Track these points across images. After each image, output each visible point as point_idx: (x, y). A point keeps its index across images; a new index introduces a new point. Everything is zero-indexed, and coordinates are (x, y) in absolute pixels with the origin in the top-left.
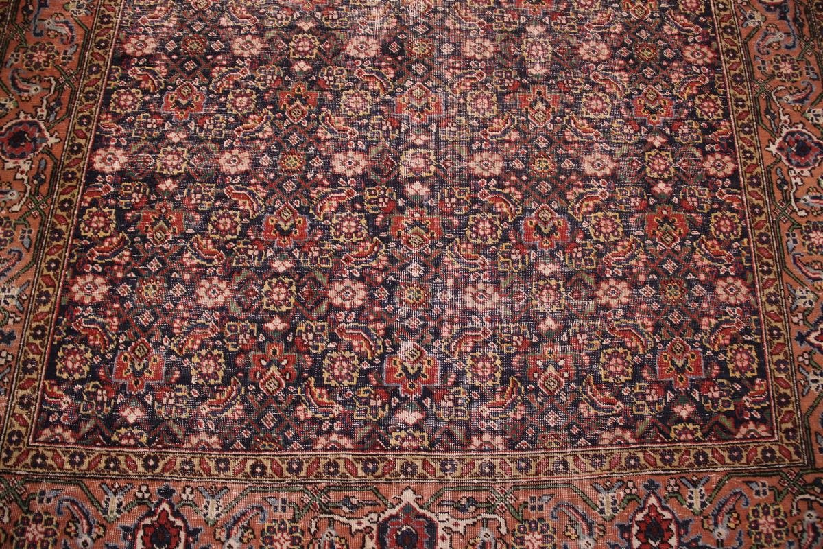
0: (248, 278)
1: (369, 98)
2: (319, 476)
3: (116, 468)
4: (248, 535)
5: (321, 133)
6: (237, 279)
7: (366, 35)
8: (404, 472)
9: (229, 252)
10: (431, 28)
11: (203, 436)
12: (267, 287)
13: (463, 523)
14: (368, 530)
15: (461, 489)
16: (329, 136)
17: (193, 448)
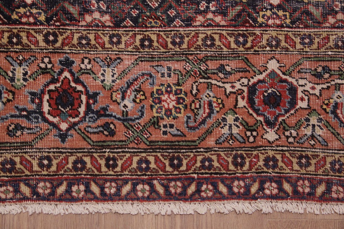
2: (198, 48)
3: (19, 43)
4: (140, 96)
8: (269, 44)
11: (97, 15)
13: (318, 87)
14: (240, 92)
15: (318, 59)
17: (89, 25)
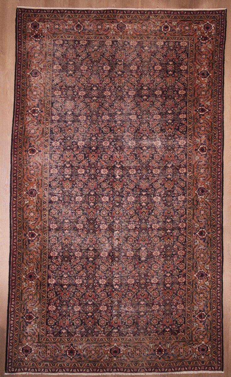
0: (84, 306)
1: (106, 267)
2: (99, 341)
3: (62, 341)
4: (87, 351)
5: (96, 275)
6: (82, 306)
7: (105, 251)
8: (115, 340)
9: (79, 300)
10: (119, 249)
11: (78, 335)
12: (87, 307)
13: (125, 349)
14: (108, 350)
15: (125, 343)
16: (98, 276)
17: (76, 337)
